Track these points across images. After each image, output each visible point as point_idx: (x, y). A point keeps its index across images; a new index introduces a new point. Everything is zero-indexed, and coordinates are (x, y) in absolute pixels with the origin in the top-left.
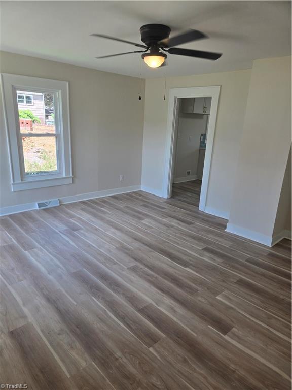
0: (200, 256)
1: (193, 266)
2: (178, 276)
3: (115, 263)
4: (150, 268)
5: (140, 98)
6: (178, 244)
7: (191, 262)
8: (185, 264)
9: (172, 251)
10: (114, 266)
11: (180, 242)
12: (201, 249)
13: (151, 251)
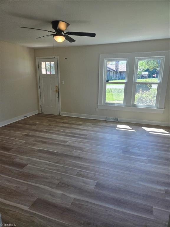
0: (29, 159)
1: (35, 151)
2: (43, 144)
3: (75, 142)
4: (58, 144)
5: (66, 59)
6: (47, 164)
7: (36, 153)
8: (40, 151)
9: (50, 156)
10: (75, 141)
11: (46, 166)
12: (28, 165)
13: (63, 152)
